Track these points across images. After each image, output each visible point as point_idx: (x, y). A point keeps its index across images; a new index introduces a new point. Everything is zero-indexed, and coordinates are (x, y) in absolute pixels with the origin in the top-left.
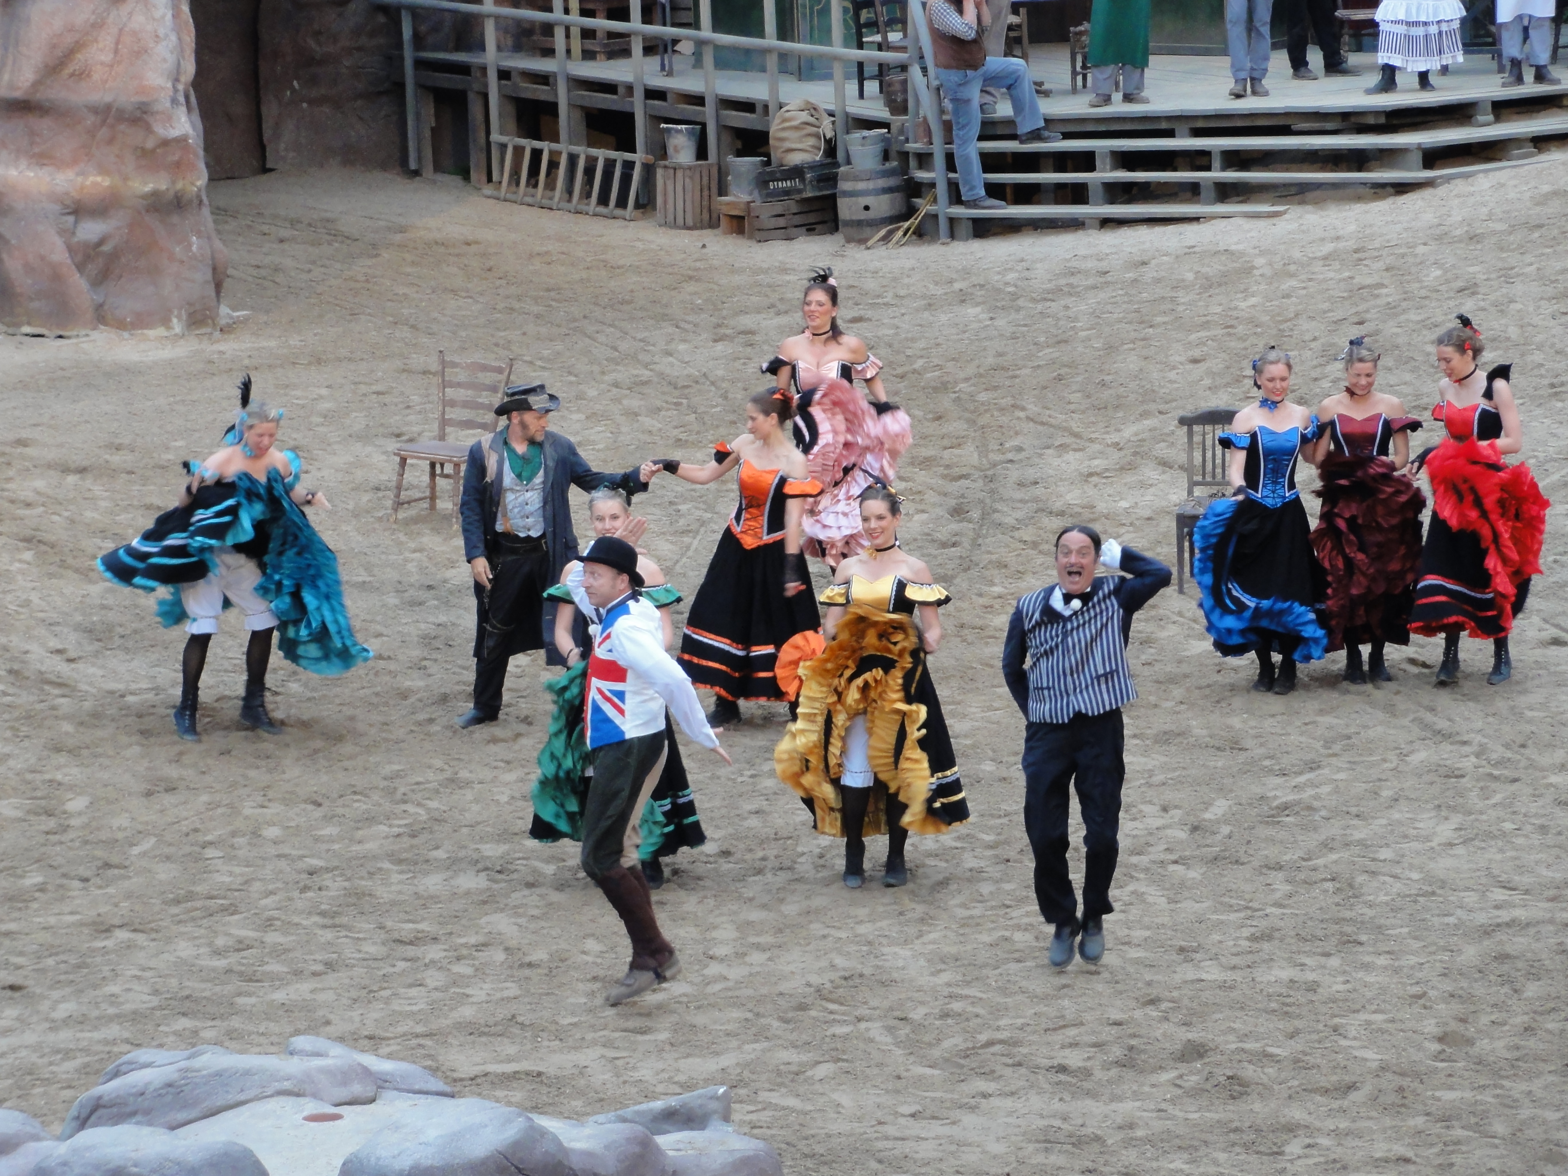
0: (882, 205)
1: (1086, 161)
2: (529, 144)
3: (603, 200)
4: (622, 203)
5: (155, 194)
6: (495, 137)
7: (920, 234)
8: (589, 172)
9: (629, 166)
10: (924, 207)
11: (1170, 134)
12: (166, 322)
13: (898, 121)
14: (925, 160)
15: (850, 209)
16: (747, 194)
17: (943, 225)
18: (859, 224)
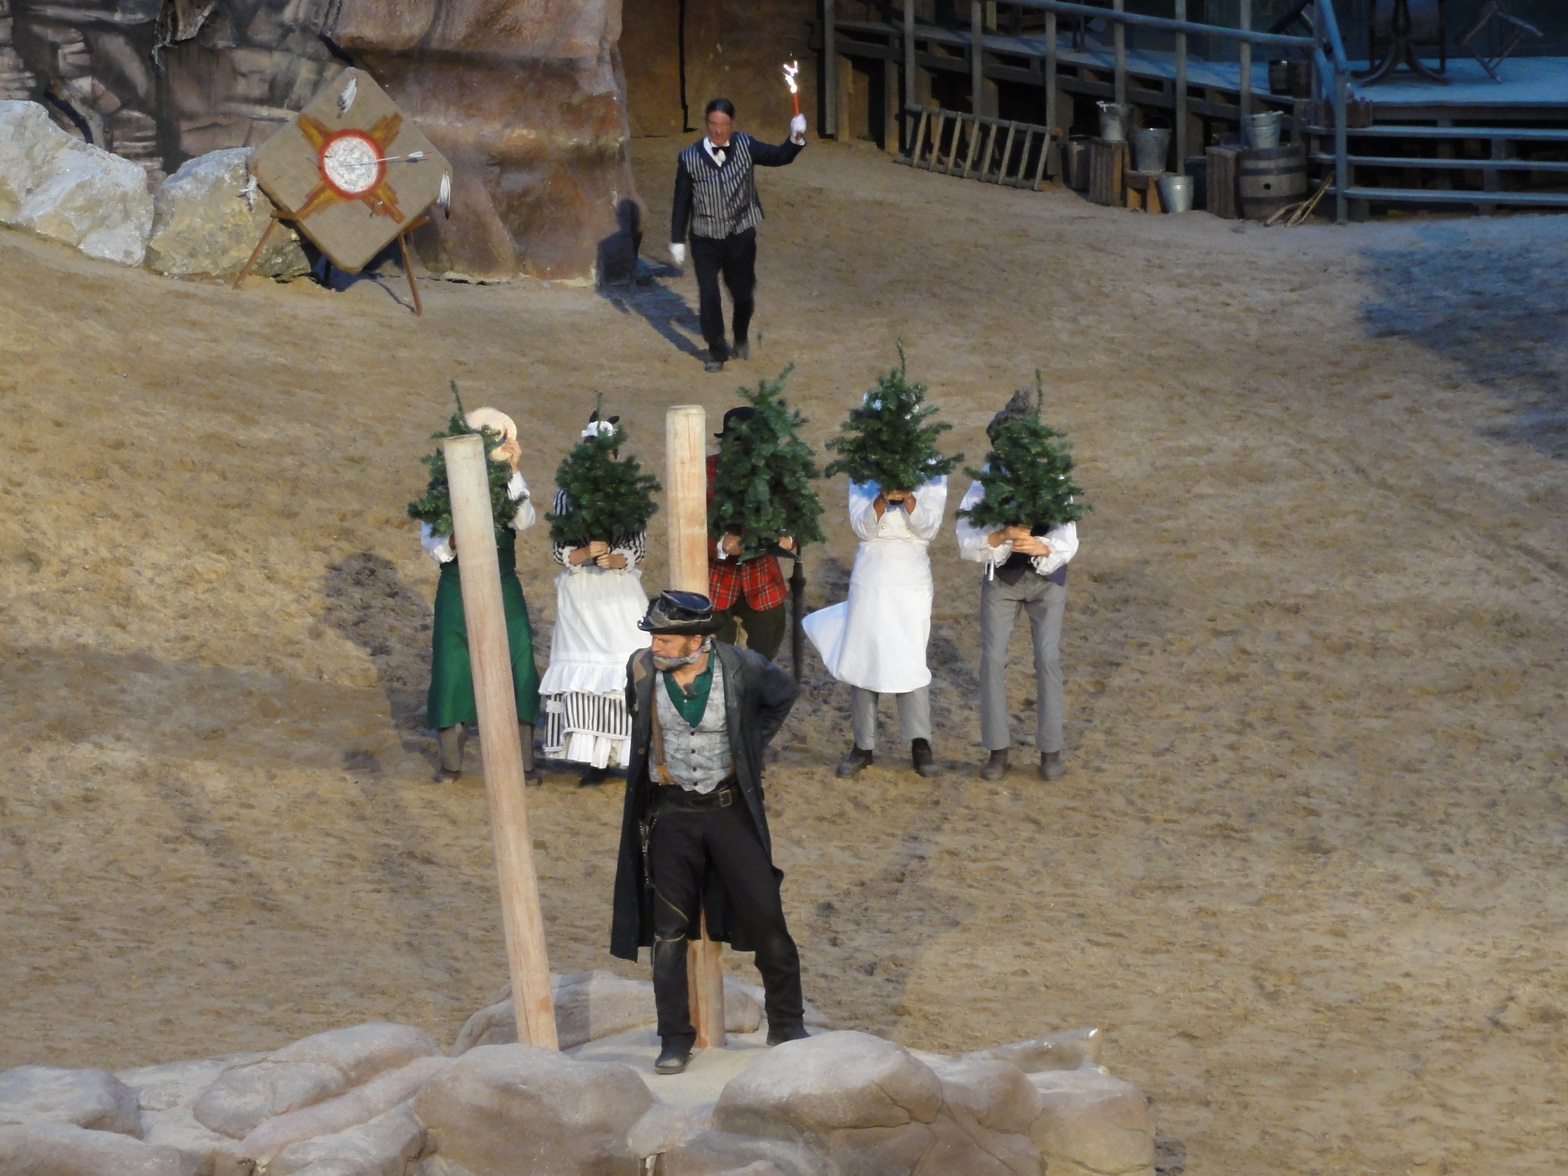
0: (1281, 184)
1: (1483, 148)
2: (942, 113)
3: (1012, 170)
4: (1030, 173)
5: (579, 148)
6: (911, 104)
7: (1319, 213)
8: (1000, 143)
9: (1038, 138)
10: (1324, 187)
12: (585, 273)
13: (1300, 103)
14: (1327, 142)
15: (1252, 187)
16: (1152, 169)
17: (1341, 206)
18: (1259, 202)
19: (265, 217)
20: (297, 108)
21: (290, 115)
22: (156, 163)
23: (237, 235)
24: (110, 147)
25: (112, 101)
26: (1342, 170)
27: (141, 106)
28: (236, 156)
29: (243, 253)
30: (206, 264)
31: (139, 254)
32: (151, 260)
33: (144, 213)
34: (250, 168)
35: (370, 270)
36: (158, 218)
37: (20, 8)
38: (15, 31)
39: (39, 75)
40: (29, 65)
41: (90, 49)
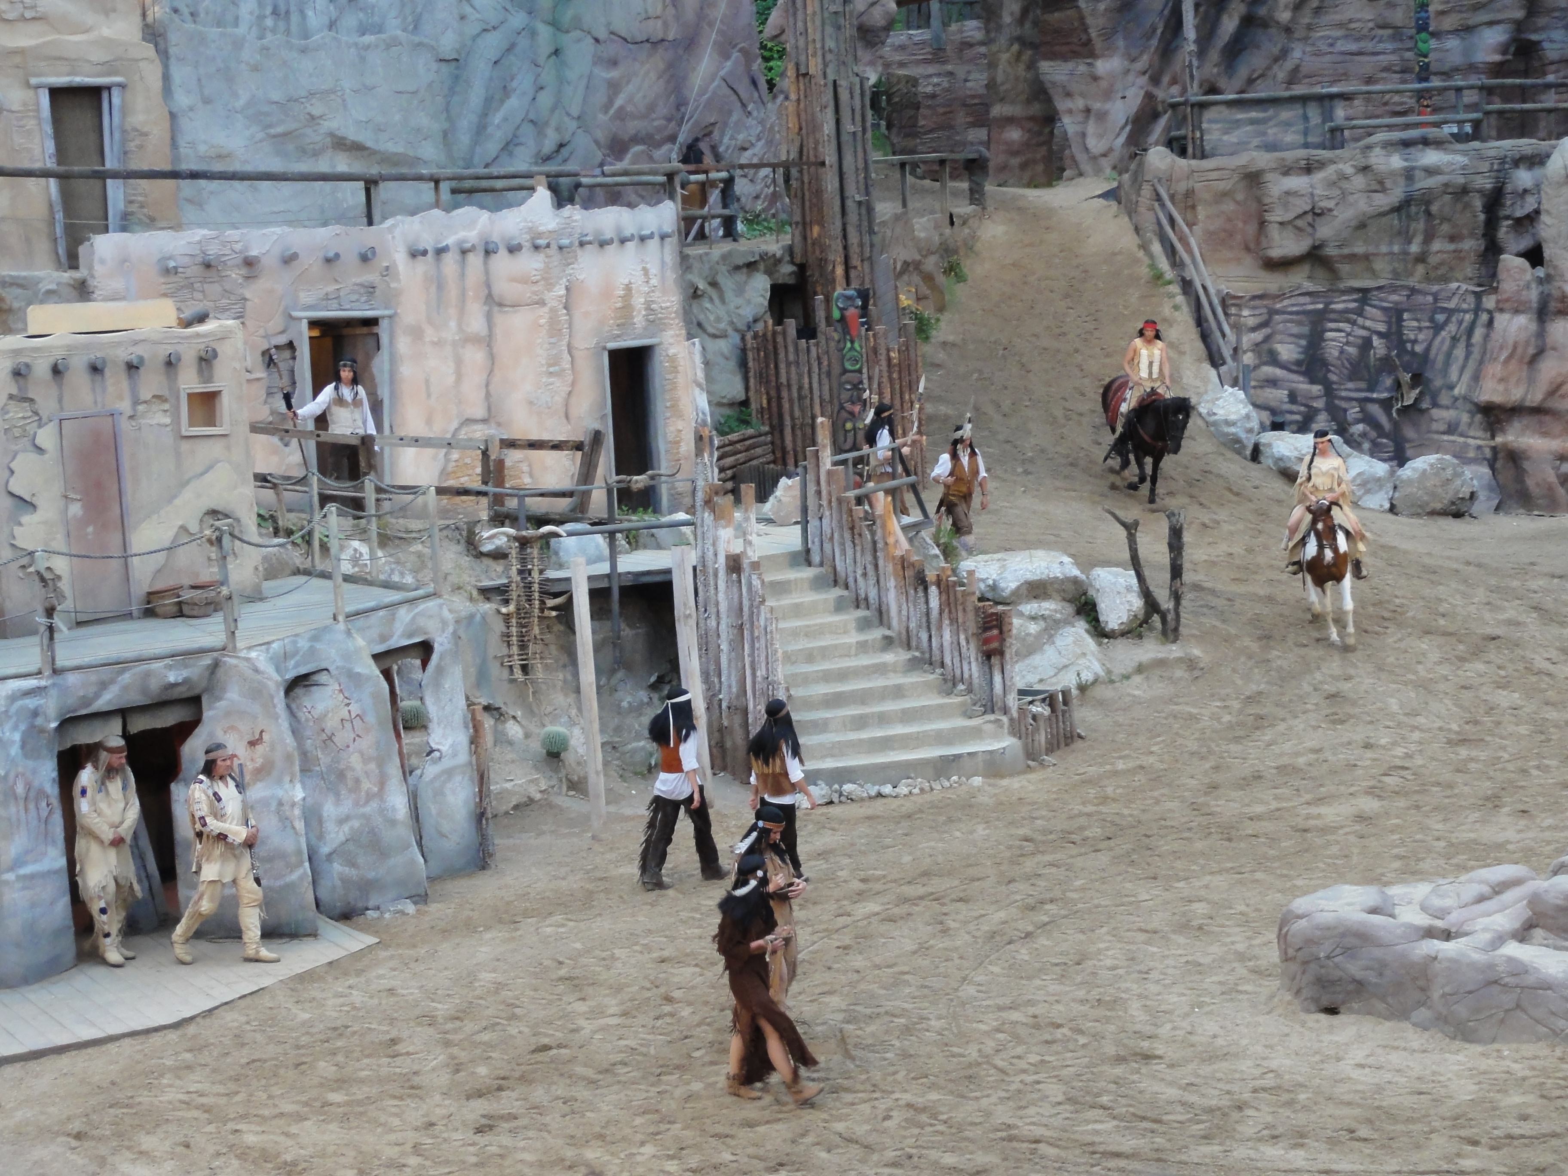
22: (1394, 463)
23: (1433, 497)
24: (1372, 456)
25: (1373, 434)
27: (1386, 436)
31: (1387, 506)
32: (1392, 509)
33: (1388, 486)
36: (1395, 488)
37: (1329, 392)
38: (1327, 403)
39: (1338, 424)
40: (1333, 419)
41: (1362, 411)
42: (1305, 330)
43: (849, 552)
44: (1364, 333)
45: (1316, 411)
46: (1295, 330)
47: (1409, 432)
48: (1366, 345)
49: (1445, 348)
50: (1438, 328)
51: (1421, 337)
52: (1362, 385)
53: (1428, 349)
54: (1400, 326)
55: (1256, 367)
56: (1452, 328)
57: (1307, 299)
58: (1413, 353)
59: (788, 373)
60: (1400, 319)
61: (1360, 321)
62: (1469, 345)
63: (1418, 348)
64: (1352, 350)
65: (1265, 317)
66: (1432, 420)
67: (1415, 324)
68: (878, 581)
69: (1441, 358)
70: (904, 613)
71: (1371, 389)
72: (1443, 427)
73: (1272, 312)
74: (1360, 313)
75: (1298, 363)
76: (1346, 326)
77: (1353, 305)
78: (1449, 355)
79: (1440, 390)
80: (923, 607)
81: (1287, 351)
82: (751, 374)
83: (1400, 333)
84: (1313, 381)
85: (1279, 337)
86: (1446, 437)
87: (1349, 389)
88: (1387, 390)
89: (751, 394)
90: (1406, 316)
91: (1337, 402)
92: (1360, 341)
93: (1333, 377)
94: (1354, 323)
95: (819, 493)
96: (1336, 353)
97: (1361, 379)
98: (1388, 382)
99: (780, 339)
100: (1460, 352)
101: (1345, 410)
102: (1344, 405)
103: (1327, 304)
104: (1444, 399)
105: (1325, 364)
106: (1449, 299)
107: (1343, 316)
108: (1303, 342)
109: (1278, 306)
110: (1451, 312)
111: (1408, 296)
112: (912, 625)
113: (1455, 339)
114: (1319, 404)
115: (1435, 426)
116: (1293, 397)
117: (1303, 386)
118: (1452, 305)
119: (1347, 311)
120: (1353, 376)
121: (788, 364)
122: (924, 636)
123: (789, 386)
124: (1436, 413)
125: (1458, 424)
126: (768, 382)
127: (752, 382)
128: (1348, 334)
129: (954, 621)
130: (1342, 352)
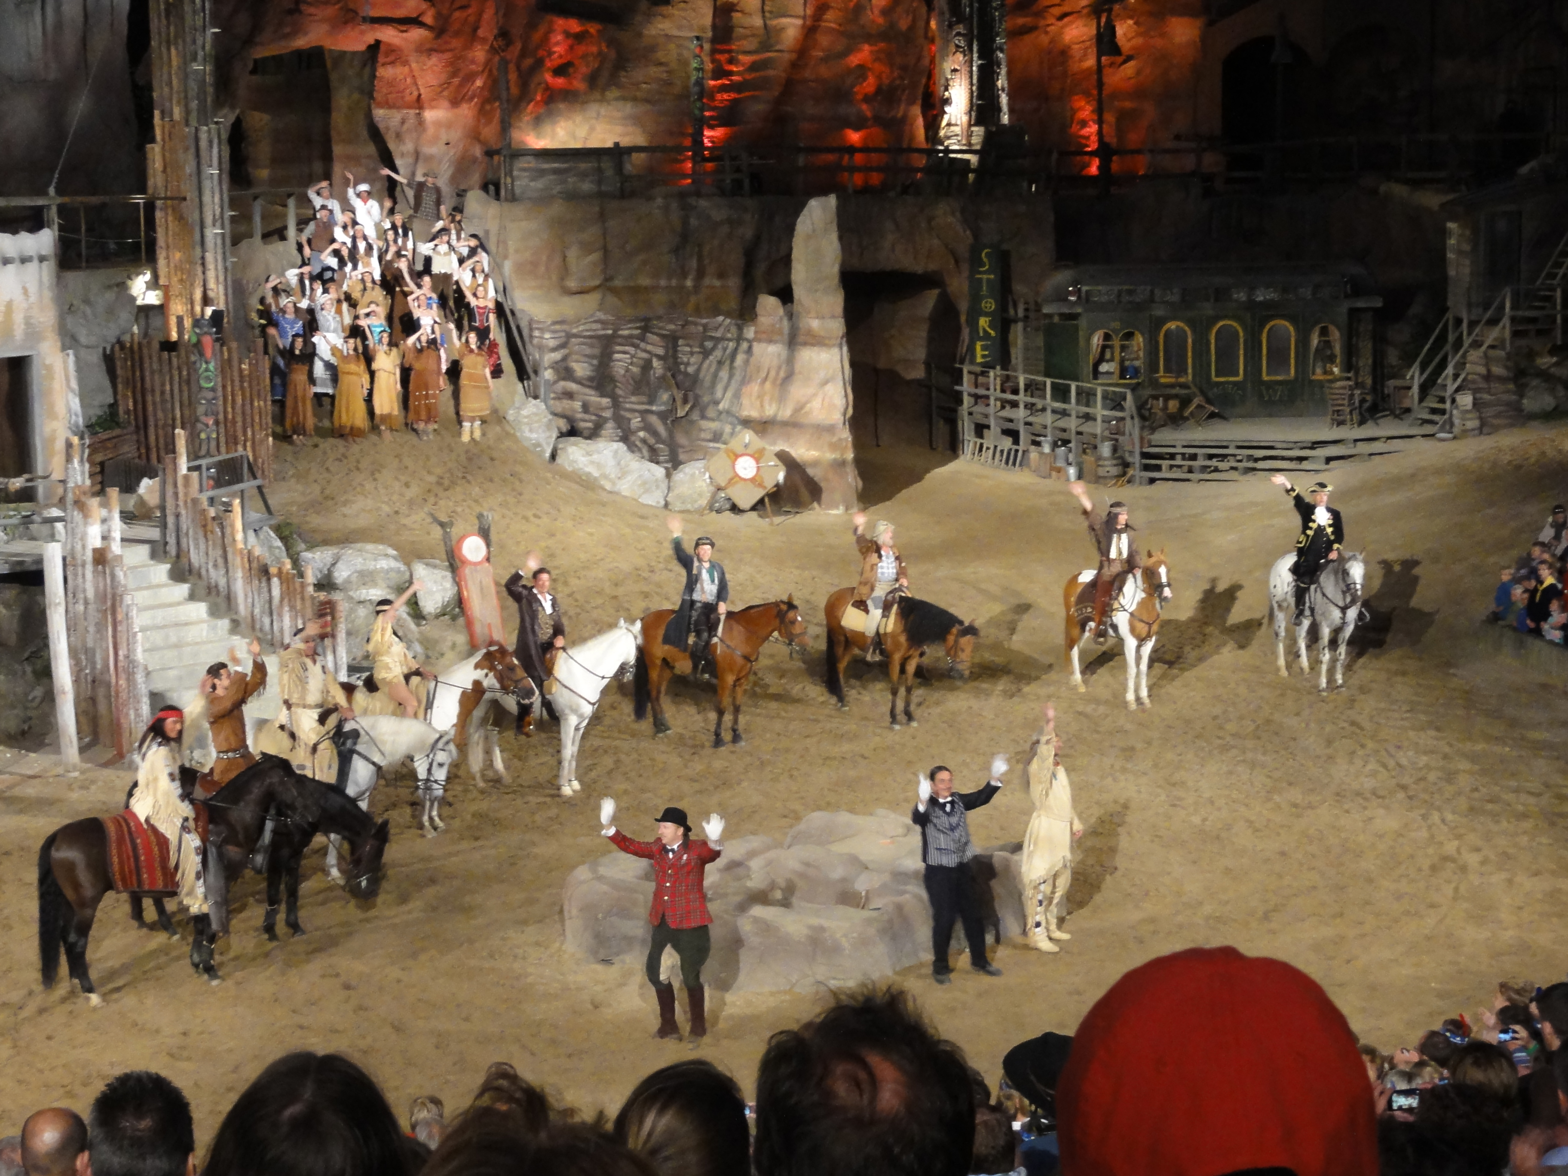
0: (1114, 471)
1: (1194, 457)
2: (979, 441)
3: (1007, 463)
4: (1014, 464)
5: (835, 460)
6: (966, 437)
7: (1129, 482)
8: (1002, 451)
9: (1017, 451)
10: (1131, 472)
11: (1226, 447)
12: (837, 508)
13: (1121, 438)
14: (1131, 453)
15: (1101, 472)
16: (1060, 463)
17: (1137, 479)
18: (1105, 478)
19: (712, 489)
20: (725, 443)
21: (723, 446)
22: (669, 465)
23: (700, 495)
24: (651, 461)
25: (652, 441)
26: (1137, 465)
27: (663, 443)
28: (700, 464)
29: (704, 502)
30: (689, 507)
31: (663, 503)
32: (666, 505)
33: (664, 486)
34: (707, 469)
35: (754, 508)
36: (669, 488)
37: (616, 404)
38: (614, 414)
39: (623, 431)
40: (619, 427)
41: (643, 420)
42: (597, 351)
43: (202, 546)
44: (645, 355)
45: (606, 420)
46: (588, 351)
47: (681, 439)
48: (647, 366)
49: (712, 370)
50: (706, 353)
51: (692, 360)
52: (644, 399)
53: (698, 370)
54: (675, 351)
55: (555, 382)
56: (718, 353)
57: (599, 326)
58: (686, 374)
59: (152, 380)
60: (675, 346)
61: (642, 345)
62: (732, 368)
63: (690, 370)
64: (635, 370)
65: (563, 340)
66: (701, 430)
67: (688, 349)
68: (227, 572)
69: (708, 379)
70: (250, 600)
71: (651, 402)
72: (709, 436)
73: (569, 336)
74: (642, 338)
75: (591, 379)
76: (632, 350)
77: (638, 332)
78: (715, 376)
79: (708, 404)
80: (266, 595)
81: (581, 369)
82: (119, 380)
83: (675, 357)
84: (602, 395)
85: (575, 357)
86: (712, 445)
87: (634, 402)
88: (664, 404)
89: (119, 397)
90: (680, 342)
91: (622, 413)
92: (641, 362)
93: (619, 392)
94: (636, 346)
95: (176, 494)
96: (622, 372)
97: (643, 394)
98: (665, 396)
99: (145, 351)
100: (724, 374)
101: (629, 420)
102: (628, 415)
103: (615, 331)
104: (711, 412)
105: (612, 380)
106: (716, 329)
107: (628, 340)
108: (595, 362)
109: (575, 331)
110: (717, 340)
111: (683, 326)
112: (257, 611)
113: (720, 363)
114: (608, 414)
115: (703, 435)
116: (586, 408)
117: (594, 398)
118: (718, 334)
119: (631, 337)
120: (636, 391)
121: (152, 373)
122: (267, 621)
123: (153, 391)
124: (704, 424)
125: (721, 434)
126: (134, 387)
127: (120, 387)
128: (633, 356)
129: (292, 608)
130: (627, 370)
